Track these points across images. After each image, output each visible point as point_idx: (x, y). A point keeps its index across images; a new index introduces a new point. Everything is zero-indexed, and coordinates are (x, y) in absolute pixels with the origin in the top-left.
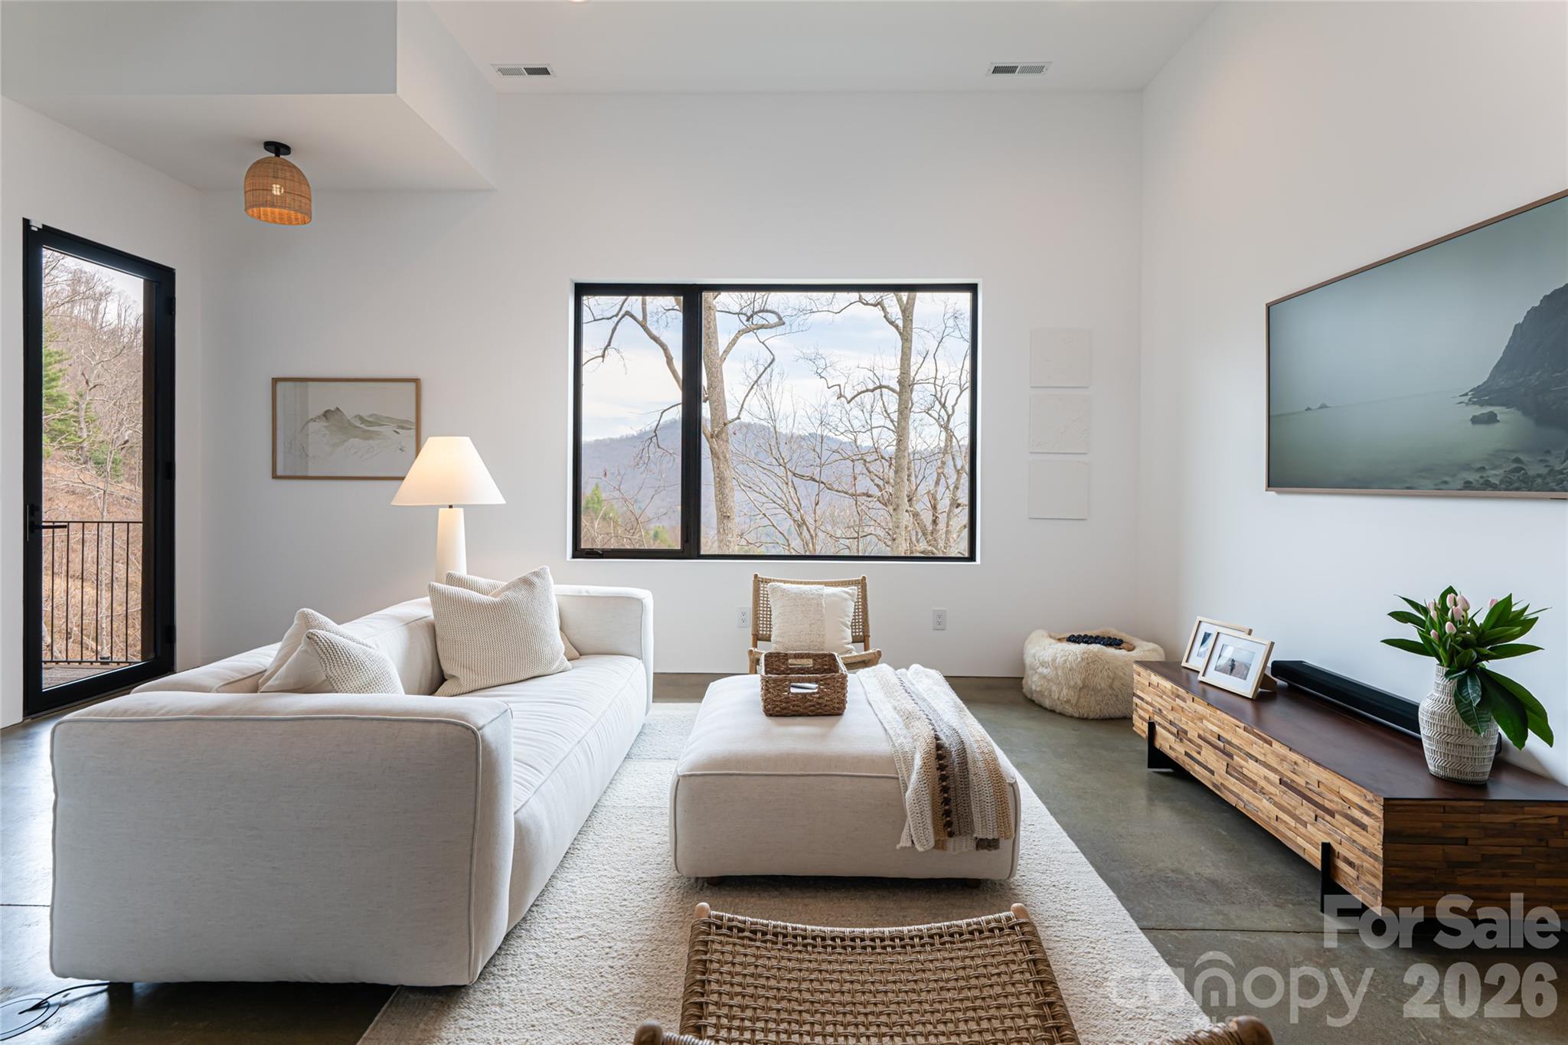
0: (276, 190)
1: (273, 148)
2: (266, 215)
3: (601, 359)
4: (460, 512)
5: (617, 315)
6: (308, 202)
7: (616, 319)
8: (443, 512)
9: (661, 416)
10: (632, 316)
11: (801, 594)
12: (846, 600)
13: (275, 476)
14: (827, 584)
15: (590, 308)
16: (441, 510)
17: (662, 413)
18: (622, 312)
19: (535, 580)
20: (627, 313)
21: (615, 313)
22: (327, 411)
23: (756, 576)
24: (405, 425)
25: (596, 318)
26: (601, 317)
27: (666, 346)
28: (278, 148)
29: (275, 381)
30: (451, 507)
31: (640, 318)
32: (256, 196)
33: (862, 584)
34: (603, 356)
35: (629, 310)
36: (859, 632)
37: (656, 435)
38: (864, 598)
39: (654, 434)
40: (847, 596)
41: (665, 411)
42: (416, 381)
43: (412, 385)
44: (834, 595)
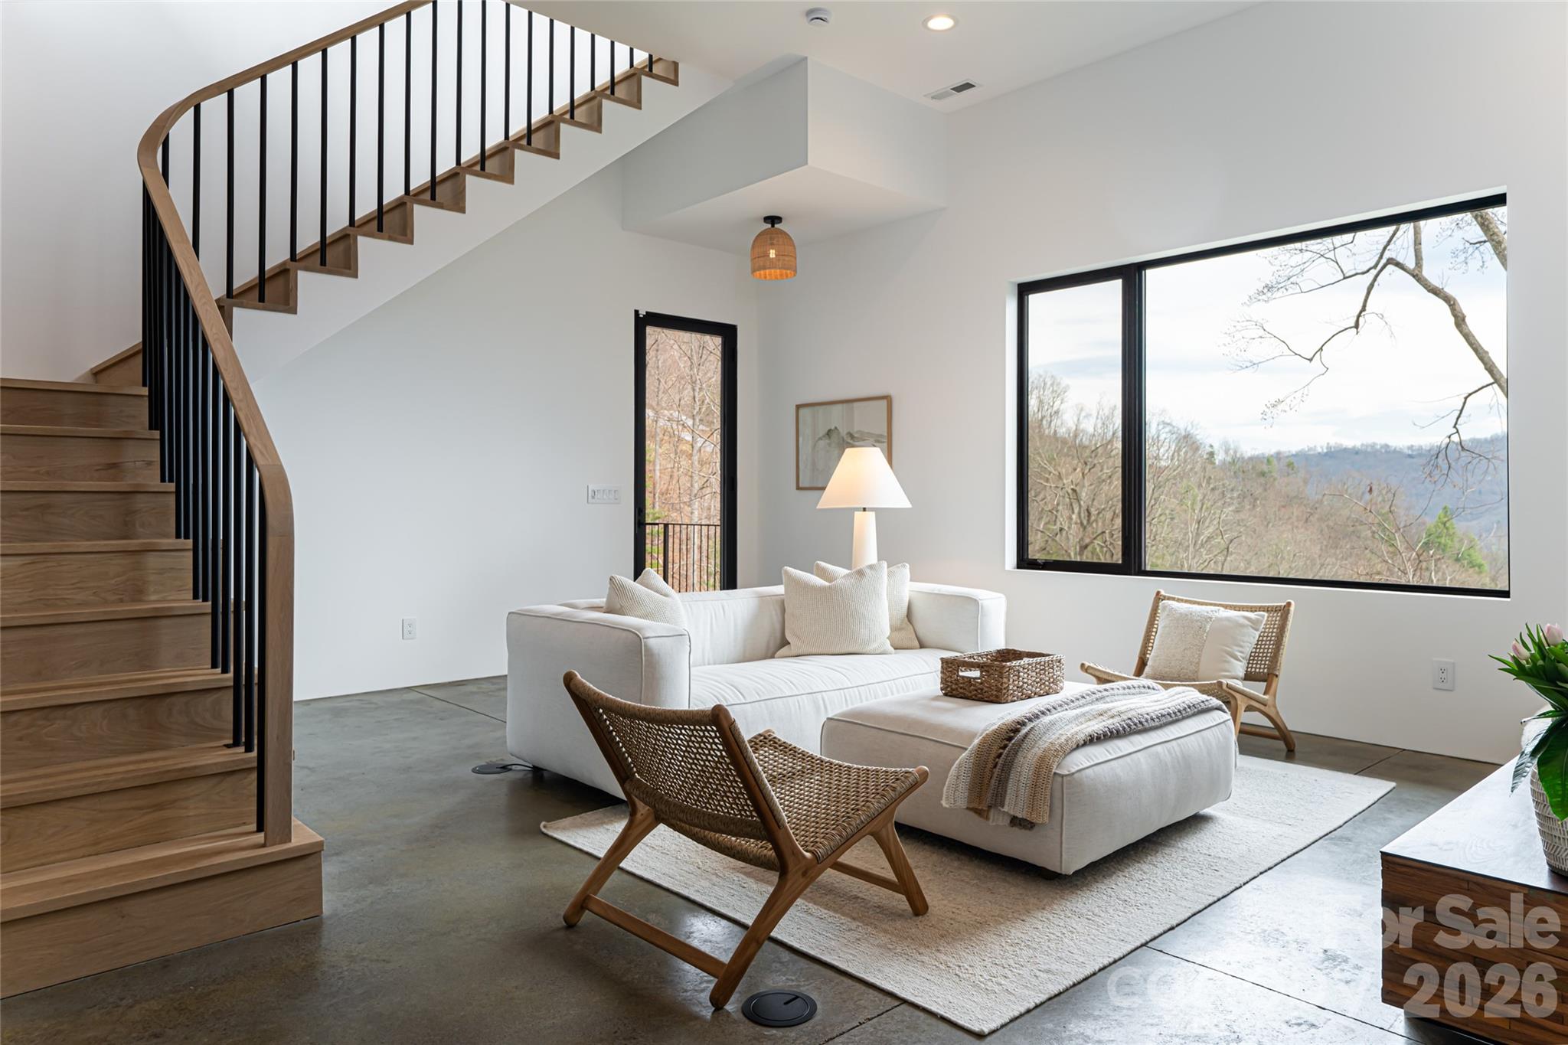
0: (772, 254)
1: (770, 221)
2: (770, 275)
3: (1355, 330)
4: (871, 516)
5: (1375, 267)
6: (793, 259)
7: (1374, 272)
8: (858, 515)
9: (1465, 403)
10: (1398, 265)
11: (1187, 615)
12: (1242, 626)
13: (798, 488)
14: (1226, 607)
15: (1337, 263)
16: (856, 513)
17: (1466, 398)
18: (1383, 261)
19: (868, 571)
20: (1390, 261)
21: (1372, 264)
22: (830, 431)
23: (1158, 593)
24: (880, 439)
25: (1347, 275)
26: (1354, 272)
27: (1455, 300)
28: (773, 220)
29: (798, 407)
30: (864, 509)
31: (1411, 264)
32: (759, 263)
33: (1285, 611)
34: (1357, 326)
35: (1394, 257)
36: (1264, 668)
37: (1458, 432)
38: (1282, 628)
39: (1455, 431)
40: (1247, 622)
41: (1470, 395)
42: (888, 398)
43: (884, 403)
44: (1228, 619)
